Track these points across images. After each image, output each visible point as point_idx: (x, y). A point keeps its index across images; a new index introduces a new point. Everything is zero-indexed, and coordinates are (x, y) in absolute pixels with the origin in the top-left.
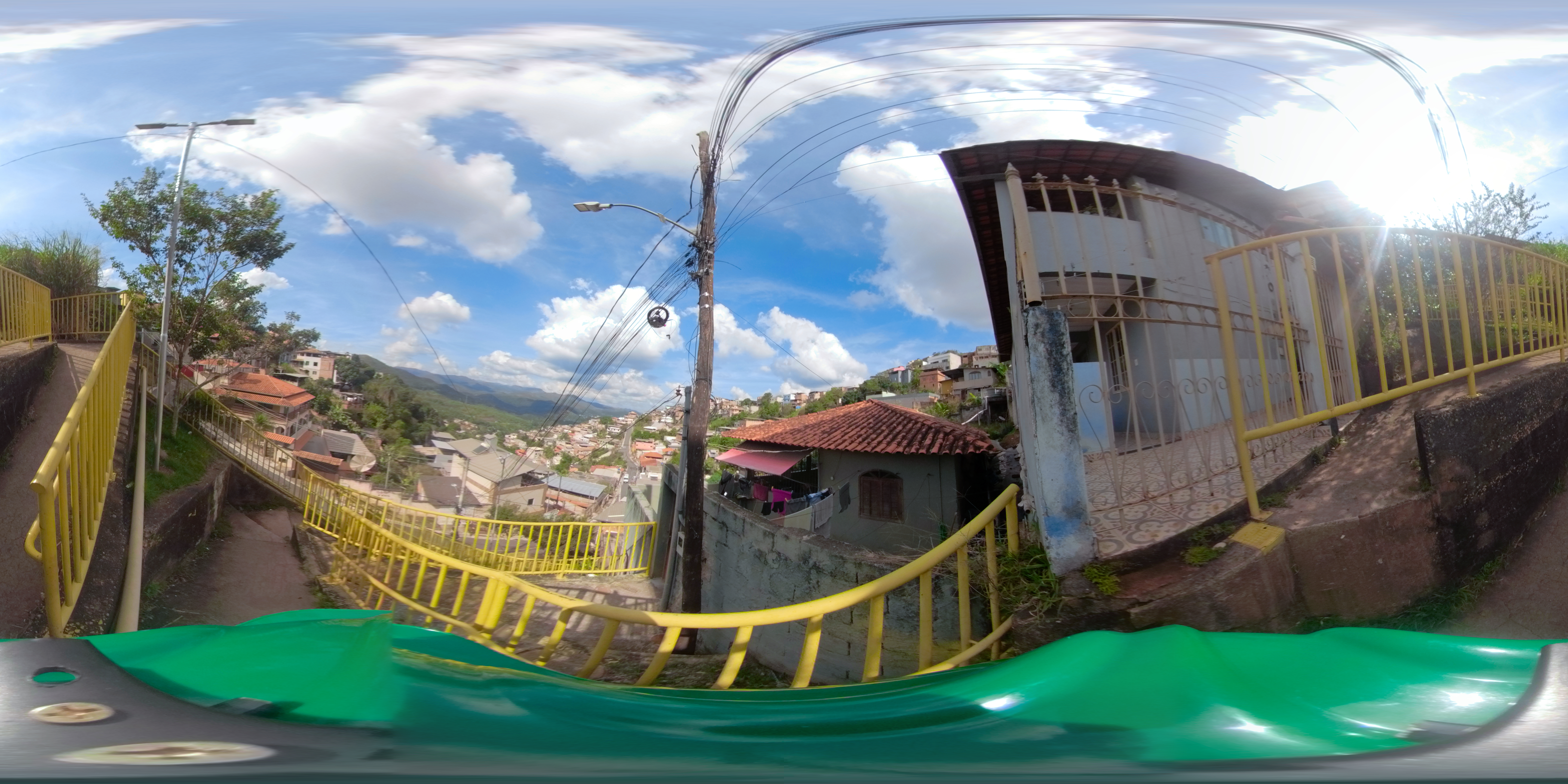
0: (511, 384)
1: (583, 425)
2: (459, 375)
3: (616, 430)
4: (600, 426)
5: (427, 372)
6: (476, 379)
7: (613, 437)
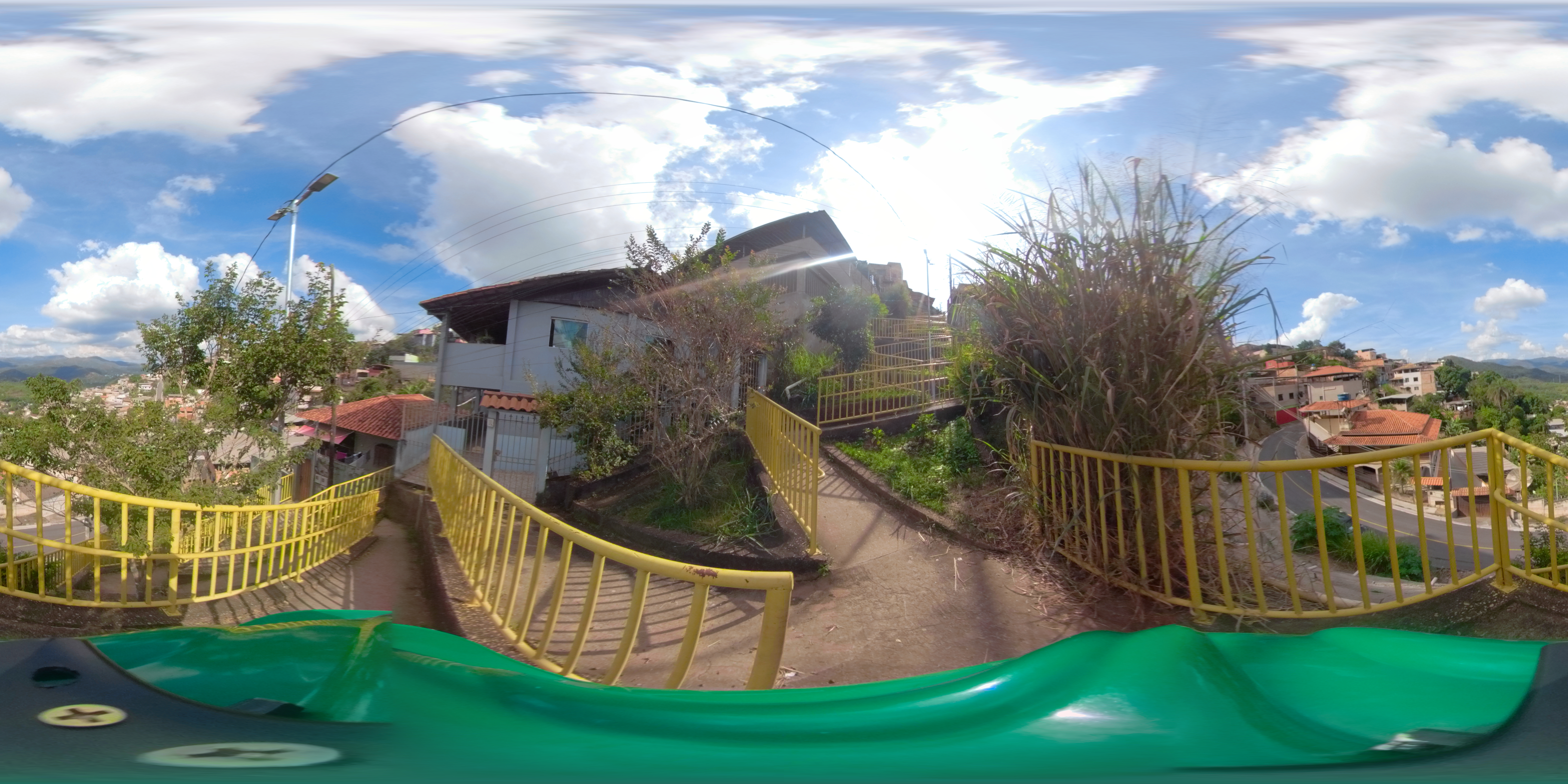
0: (32, 356)
1: (113, 386)
3: (147, 388)
4: (130, 385)
7: (145, 395)
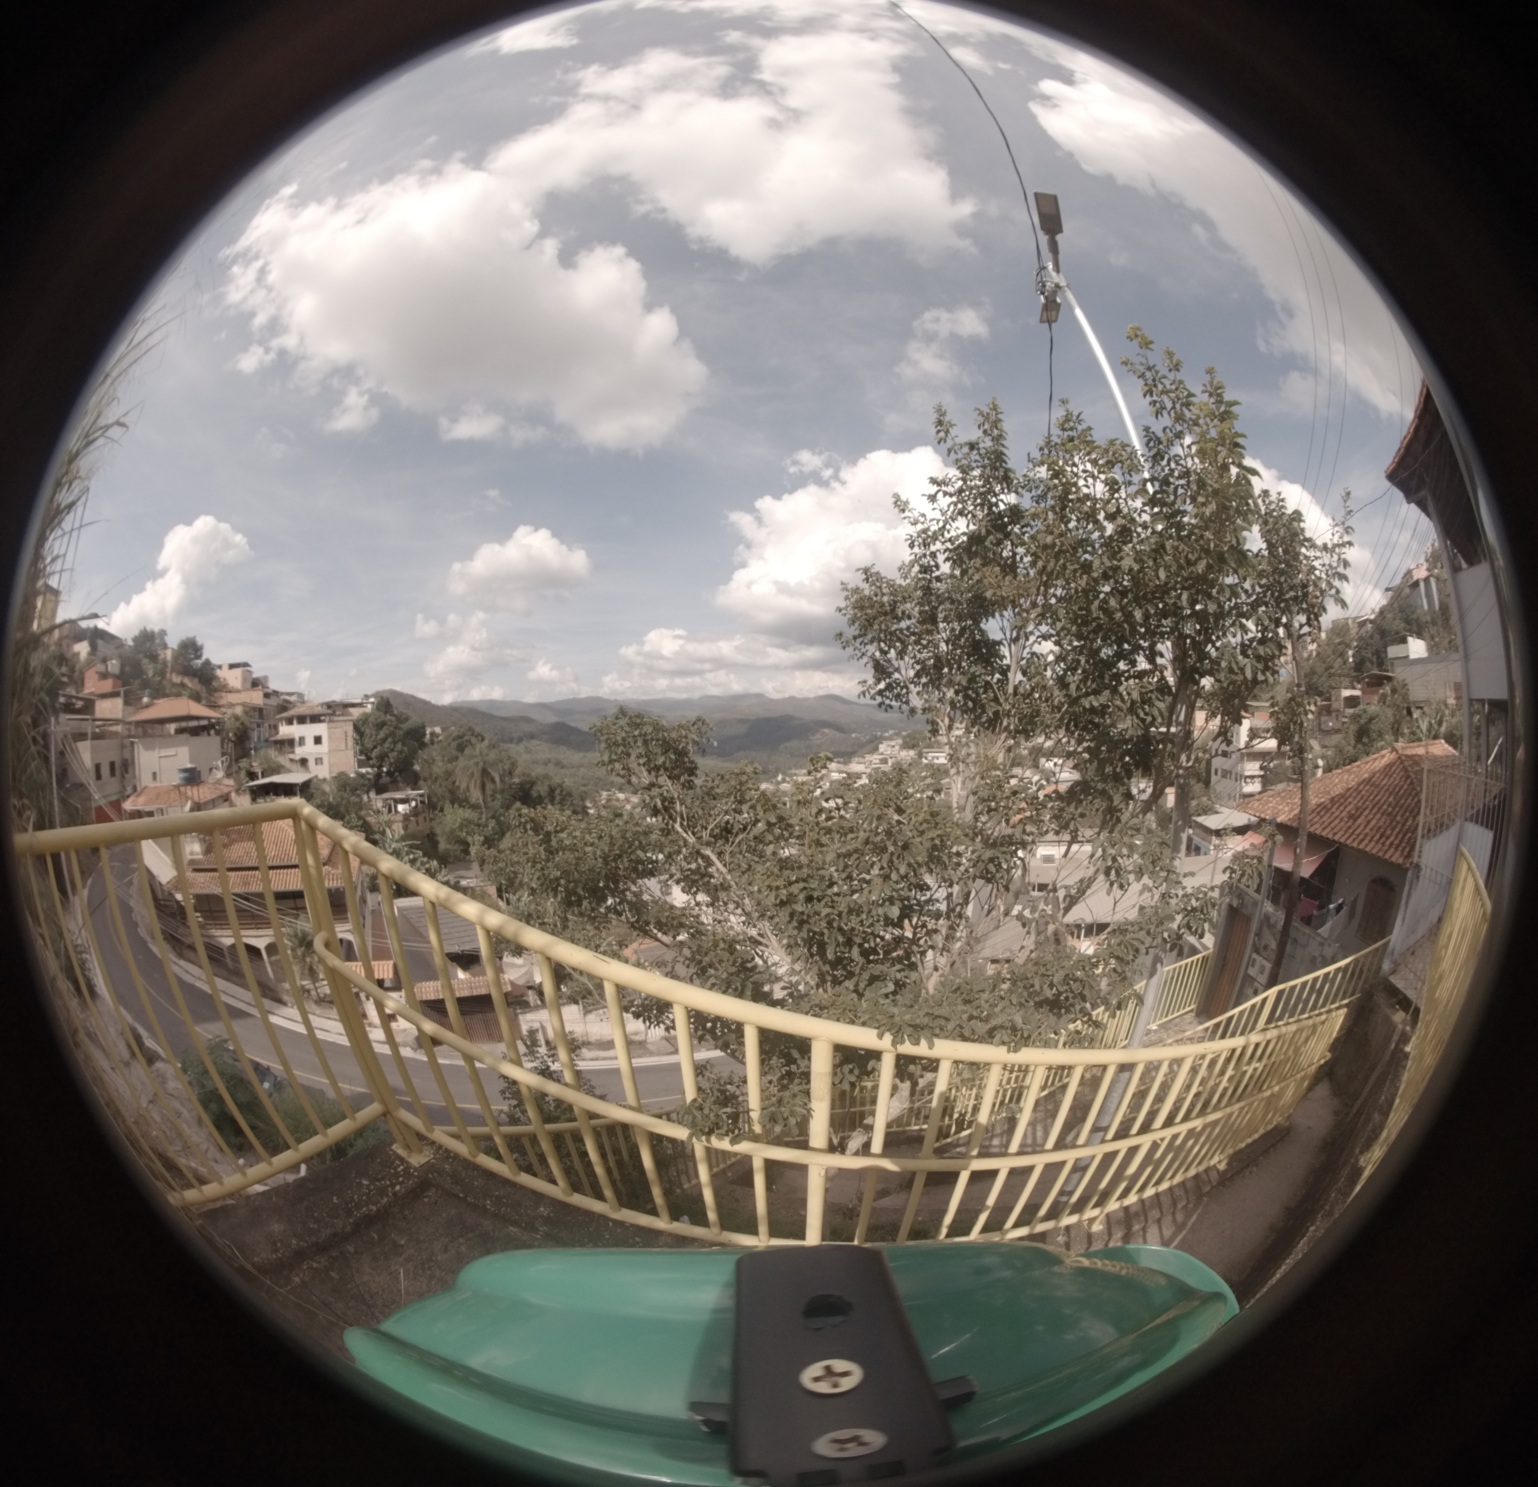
2: (583, 695)
5: (515, 702)
6: (620, 698)
